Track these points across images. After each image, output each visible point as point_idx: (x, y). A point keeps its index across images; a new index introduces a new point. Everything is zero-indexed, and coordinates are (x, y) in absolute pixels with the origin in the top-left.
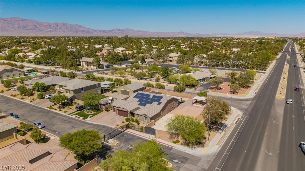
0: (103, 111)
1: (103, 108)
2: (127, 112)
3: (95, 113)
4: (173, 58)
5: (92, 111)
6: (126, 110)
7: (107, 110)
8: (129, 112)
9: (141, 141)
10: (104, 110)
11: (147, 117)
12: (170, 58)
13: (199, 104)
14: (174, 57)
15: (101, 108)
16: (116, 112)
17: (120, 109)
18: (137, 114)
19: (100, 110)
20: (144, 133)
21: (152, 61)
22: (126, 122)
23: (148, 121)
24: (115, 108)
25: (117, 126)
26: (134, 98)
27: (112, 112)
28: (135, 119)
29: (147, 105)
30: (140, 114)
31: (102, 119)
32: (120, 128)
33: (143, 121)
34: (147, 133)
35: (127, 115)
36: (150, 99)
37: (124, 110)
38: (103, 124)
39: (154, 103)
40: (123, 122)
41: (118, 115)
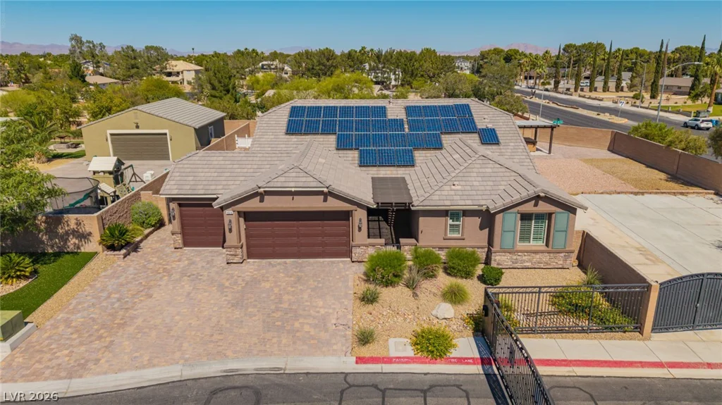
0: (92, 256)
1: (85, 237)
2: (346, 216)
3: (23, 283)
6: (333, 205)
7: (119, 241)
8: (360, 216)
10: (93, 245)
15: (65, 238)
16: (231, 238)
17: (271, 204)
18: (445, 213)
19: (58, 255)
20: (649, 339)
21: (110, 84)
22: (386, 294)
23: (547, 245)
24: (222, 208)
25: (365, 338)
26: (294, 138)
27: (170, 250)
28: (443, 255)
29: (419, 156)
30: (482, 202)
31: (139, 321)
32: (410, 352)
33: (512, 251)
34: (667, 330)
35: (347, 235)
36: (406, 126)
37: (316, 204)
38: (213, 369)
39: (447, 140)
40: (369, 299)
41: (250, 256)
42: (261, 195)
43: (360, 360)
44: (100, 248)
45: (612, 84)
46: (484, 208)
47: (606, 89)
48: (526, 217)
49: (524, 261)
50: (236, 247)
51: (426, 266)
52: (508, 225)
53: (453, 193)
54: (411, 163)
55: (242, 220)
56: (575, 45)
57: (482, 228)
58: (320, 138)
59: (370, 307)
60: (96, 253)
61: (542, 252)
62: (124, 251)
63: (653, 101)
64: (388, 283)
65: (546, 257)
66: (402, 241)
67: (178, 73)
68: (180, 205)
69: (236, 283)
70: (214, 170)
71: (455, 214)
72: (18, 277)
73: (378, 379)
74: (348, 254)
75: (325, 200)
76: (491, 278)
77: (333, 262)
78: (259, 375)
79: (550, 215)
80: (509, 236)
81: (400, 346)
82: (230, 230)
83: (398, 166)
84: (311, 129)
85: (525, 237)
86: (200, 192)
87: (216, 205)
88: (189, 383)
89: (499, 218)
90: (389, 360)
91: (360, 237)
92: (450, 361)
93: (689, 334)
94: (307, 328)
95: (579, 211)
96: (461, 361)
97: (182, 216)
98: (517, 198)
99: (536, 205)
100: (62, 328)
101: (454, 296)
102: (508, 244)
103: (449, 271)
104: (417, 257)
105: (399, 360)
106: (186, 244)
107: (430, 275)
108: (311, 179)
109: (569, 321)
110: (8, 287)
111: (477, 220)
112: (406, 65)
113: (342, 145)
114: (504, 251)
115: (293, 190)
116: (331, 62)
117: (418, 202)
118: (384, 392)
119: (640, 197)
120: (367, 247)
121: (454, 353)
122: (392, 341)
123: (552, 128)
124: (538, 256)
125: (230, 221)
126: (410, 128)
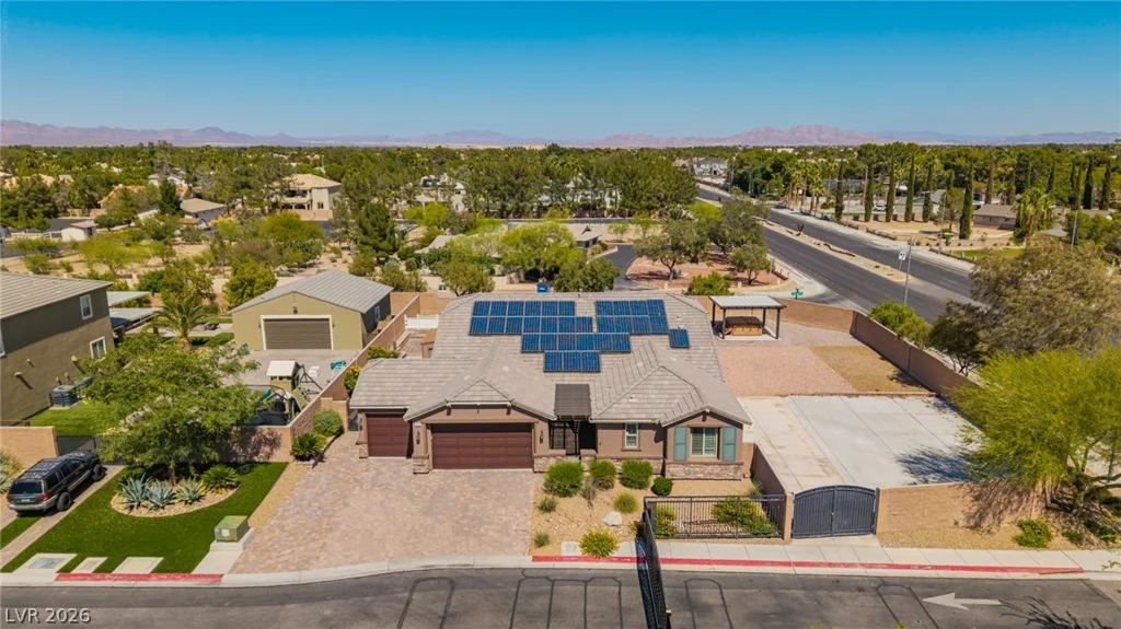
0: (282, 466)
1: (277, 445)
2: (528, 427)
3: (231, 492)
4: (304, 193)
5: (200, 487)
6: (516, 417)
7: (308, 451)
8: (541, 428)
9: (867, 601)
11: (711, 431)
12: (293, 194)
13: (746, 330)
14: (310, 191)
16: (418, 449)
18: (621, 426)
19: (251, 464)
20: (789, 543)
21: (212, 211)
22: (564, 504)
23: (718, 457)
24: (411, 422)
25: (541, 541)
26: (478, 340)
27: (355, 459)
28: (618, 467)
29: (605, 359)
30: (656, 417)
31: (343, 527)
32: (579, 552)
33: (684, 463)
34: (807, 536)
35: (530, 446)
36: (595, 326)
37: (499, 417)
38: (414, 565)
39: (636, 341)
40: (547, 508)
41: (436, 466)
42: (449, 410)
43: (536, 559)
44: (291, 459)
45: (918, 210)
46: (657, 422)
47: (909, 217)
48: (696, 431)
49: (695, 473)
50: (423, 458)
51: (603, 478)
52: (680, 437)
53: (629, 406)
54: (596, 369)
55: (429, 431)
56: (875, 147)
57: (656, 441)
58: (505, 339)
59: (548, 515)
60: (287, 463)
61: (713, 464)
62: (312, 462)
63: (962, 241)
64: (566, 494)
65: (717, 469)
66: (583, 451)
67: (305, 192)
68: (368, 416)
69: (424, 493)
70: (399, 380)
71: (631, 428)
72: (226, 487)
73: (550, 573)
74: (530, 464)
75: (508, 413)
76: (662, 489)
77: (516, 473)
78: (452, 570)
79: (719, 428)
80: (680, 449)
81: (571, 548)
82: (418, 442)
83: (584, 372)
84: (496, 329)
85: (697, 449)
86: (389, 403)
87: (406, 417)
88: (397, 575)
89: (670, 431)
90: (561, 559)
91: (542, 449)
92: (611, 560)
93: (828, 540)
94: (491, 533)
95: (745, 426)
96: (620, 560)
97: (368, 426)
98: (685, 413)
99: (704, 420)
100: (278, 532)
101: (624, 505)
102: (680, 456)
103: (625, 482)
104: (593, 469)
105: (569, 559)
106: (371, 454)
107: (607, 486)
108: (495, 393)
109: (723, 528)
110: (219, 495)
111: (652, 433)
112: (626, 184)
113: (528, 347)
114: (677, 462)
115: (479, 404)
116: (520, 180)
117: (596, 416)
118: (553, 582)
119: (854, 399)
120: (548, 458)
121: (615, 554)
122: (564, 544)
123: (779, 309)
124: (710, 468)
125: (419, 433)
126: (600, 329)
